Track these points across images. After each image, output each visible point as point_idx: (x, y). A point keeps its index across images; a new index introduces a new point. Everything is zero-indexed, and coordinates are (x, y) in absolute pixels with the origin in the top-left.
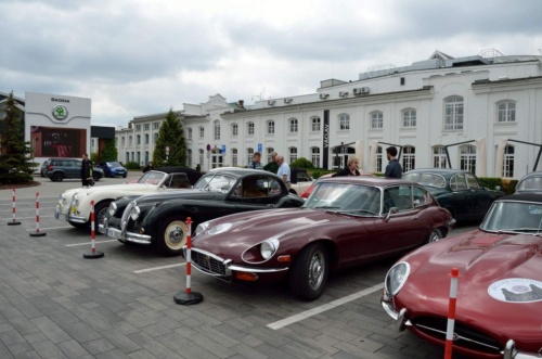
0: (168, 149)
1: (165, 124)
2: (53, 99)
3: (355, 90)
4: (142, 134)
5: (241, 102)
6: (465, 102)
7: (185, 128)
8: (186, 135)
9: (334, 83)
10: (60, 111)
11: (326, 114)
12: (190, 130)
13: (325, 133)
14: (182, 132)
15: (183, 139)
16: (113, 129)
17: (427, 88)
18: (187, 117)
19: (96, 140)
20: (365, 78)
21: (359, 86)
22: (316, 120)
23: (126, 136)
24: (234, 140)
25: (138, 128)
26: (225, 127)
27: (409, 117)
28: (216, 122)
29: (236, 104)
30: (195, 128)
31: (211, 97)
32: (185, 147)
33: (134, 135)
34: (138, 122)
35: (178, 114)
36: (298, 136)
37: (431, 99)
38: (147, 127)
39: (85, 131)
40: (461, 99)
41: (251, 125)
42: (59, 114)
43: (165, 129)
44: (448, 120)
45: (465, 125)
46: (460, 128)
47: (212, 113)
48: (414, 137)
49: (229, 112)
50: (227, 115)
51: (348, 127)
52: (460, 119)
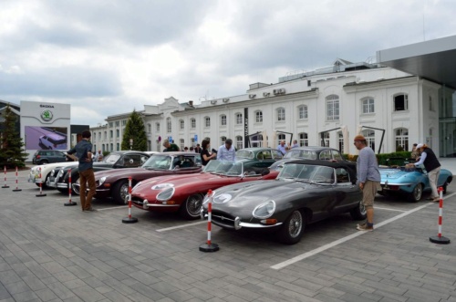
0: (131, 141)
1: (130, 122)
2: (41, 106)
3: (275, 91)
4: (114, 129)
5: (191, 102)
6: (340, 99)
7: (145, 124)
8: (147, 130)
9: (260, 86)
10: (47, 114)
12: (150, 126)
13: (246, 125)
14: (143, 127)
15: (144, 133)
16: (88, 127)
17: (313, 90)
18: (147, 116)
19: (75, 135)
20: (283, 81)
21: (278, 88)
22: (239, 116)
23: (102, 131)
24: (182, 132)
25: (111, 125)
26: (175, 122)
27: (303, 112)
28: (168, 119)
29: (187, 104)
30: (153, 123)
31: (166, 99)
32: (146, 139)
33: (108, 131)
34: (112, 120)
35: (140, 114)
36: (226, 128)
38: (117, 124)
39: (66, 129)
41: (194, 121)
42: (46, 117)
44: (330, 113)
45: (340, 116)
46: (338, 118)
47: (165, 113)
48: (307, 126)
49: (177, 111)
50: (176, 113)
51: (261, 120)
52: (337, 113)
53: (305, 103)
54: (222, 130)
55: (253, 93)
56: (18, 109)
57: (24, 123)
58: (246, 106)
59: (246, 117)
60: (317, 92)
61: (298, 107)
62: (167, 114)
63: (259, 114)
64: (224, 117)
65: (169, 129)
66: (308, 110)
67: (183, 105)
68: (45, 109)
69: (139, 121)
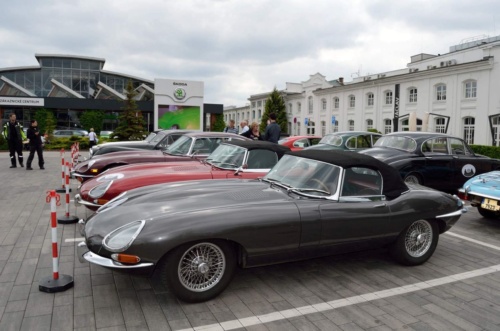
1: (270, 101)
2: (174, 84)
3: (442, 63)
4: (256, 109)
5: (341, 79)
7: (286, 104)
8: (288, 110)
9: (423, 57)
10: (180, 93)
11: (397, 87)
12: (291, 105)
13: (396, 105)
14: (284, 107)
15: (284, 114)
16: (221, 106)
17: (486, 59)
18: (289, 94)
20: (456, 50)
21: (446, 60)
22: (389, 94)
23: (245, 111)
25: (253, 104)
26: (317, 102)
27: (470, 89)
28: (310, 98)
29: (337, 81)
30: (294, 103)
31: (311, 76)
32: (286, 120)
33: (251, 111)
34: (253, 99)
35: (281, 93)
36: (373, 109)
37: (491, 69)
38: (260, 104)
39: (198, 108)
41: (337, 100)
42: (179, 95)
43: (269, 106)
47: (307, 90)
48: (474, 108)
49: (320, 89)
50: (319, 91)
51: (416, 100)
53: (474, 76)
54: (368, 111)
55: (415, 67)
56: (151, 85)
57: (158, 101)
58: (397, 82)
59: (397, 95)
60: (490, 61)
61: (464, 82)
62: (309, 93)
63: (413, 91)
64: (371, 96)
65: (310, 108)
66: (477, 87)
67: (331, 82)
69: (279, 100)
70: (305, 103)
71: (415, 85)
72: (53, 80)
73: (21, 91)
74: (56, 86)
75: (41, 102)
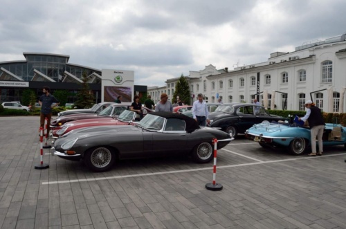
0: (178, 97)
1: (179, 83)
2: (115, 72)
3: (290, 58)
4: (170, 89)
5: (226, 69)
6: (333, 65)
7: (190, 85)
8: (191, 89)
9: (279, 54)
10: (118, 78)
11: (258, 74)
12: (192, 86)
13: (258, 86)
14: (188, 87)
15: (188, 92)
16: (146, 87)
17: (311, 57)
18: (191, 79)
20: (299, 50)
22: (253, 79)
23: (163, 90)
25: (169, 85)
26: (209, 83)
28: (205, 81)
29: (223, 70)
30: (195, 84)
31: (211, 65)
32: (189, 96)
33: (167, 89)
34: (168, 82)
35: (187, 78)
36: (244, 89)
37: (314, 63)
38: (173, 85)
39: (130, 88)
40: (331, 63)
41: (221, 82)
42: (118, 80)
43: (178, 87)
44: (324, 76)
45: (333, 79)
46: (331, 81)
47: (203, 76)
48: (305, 88)
49: (211, 76)
50: (210, 77)
51: (270, 82)
52: (331, 76)
53: (304, 68)
54: (241, 90)
55: (273, 60)
56: (100, 73)
57: (104, 84)
58: (258, 71)
59: (258, 80)
60: (313, 58)
61: (298, 71)
62: (204, 78)
63: (268, 77)
64: (242, 80)
65: (205, 88)
66: (306, 74)
67: (219, 71)
68: (117, 75)
69: (185, 83)
70: (201, 84)
71: (269, 73)
72: (35, 70)
73: (13, 77)
74: (37, 74)
75: (27, 85)
